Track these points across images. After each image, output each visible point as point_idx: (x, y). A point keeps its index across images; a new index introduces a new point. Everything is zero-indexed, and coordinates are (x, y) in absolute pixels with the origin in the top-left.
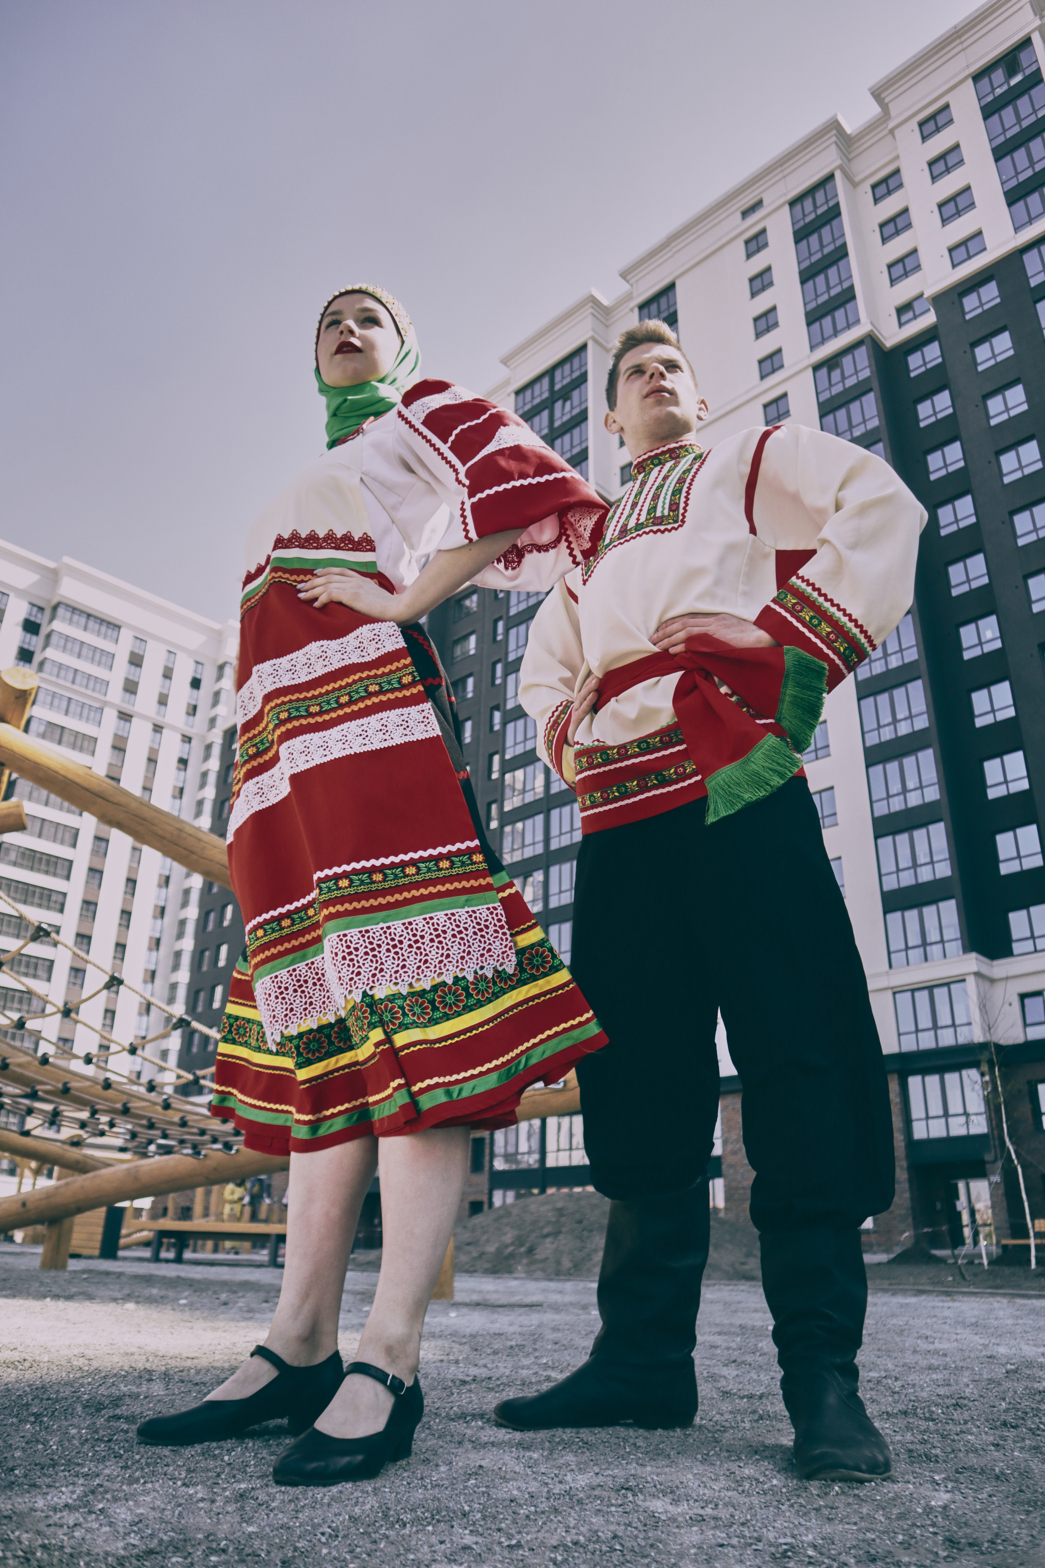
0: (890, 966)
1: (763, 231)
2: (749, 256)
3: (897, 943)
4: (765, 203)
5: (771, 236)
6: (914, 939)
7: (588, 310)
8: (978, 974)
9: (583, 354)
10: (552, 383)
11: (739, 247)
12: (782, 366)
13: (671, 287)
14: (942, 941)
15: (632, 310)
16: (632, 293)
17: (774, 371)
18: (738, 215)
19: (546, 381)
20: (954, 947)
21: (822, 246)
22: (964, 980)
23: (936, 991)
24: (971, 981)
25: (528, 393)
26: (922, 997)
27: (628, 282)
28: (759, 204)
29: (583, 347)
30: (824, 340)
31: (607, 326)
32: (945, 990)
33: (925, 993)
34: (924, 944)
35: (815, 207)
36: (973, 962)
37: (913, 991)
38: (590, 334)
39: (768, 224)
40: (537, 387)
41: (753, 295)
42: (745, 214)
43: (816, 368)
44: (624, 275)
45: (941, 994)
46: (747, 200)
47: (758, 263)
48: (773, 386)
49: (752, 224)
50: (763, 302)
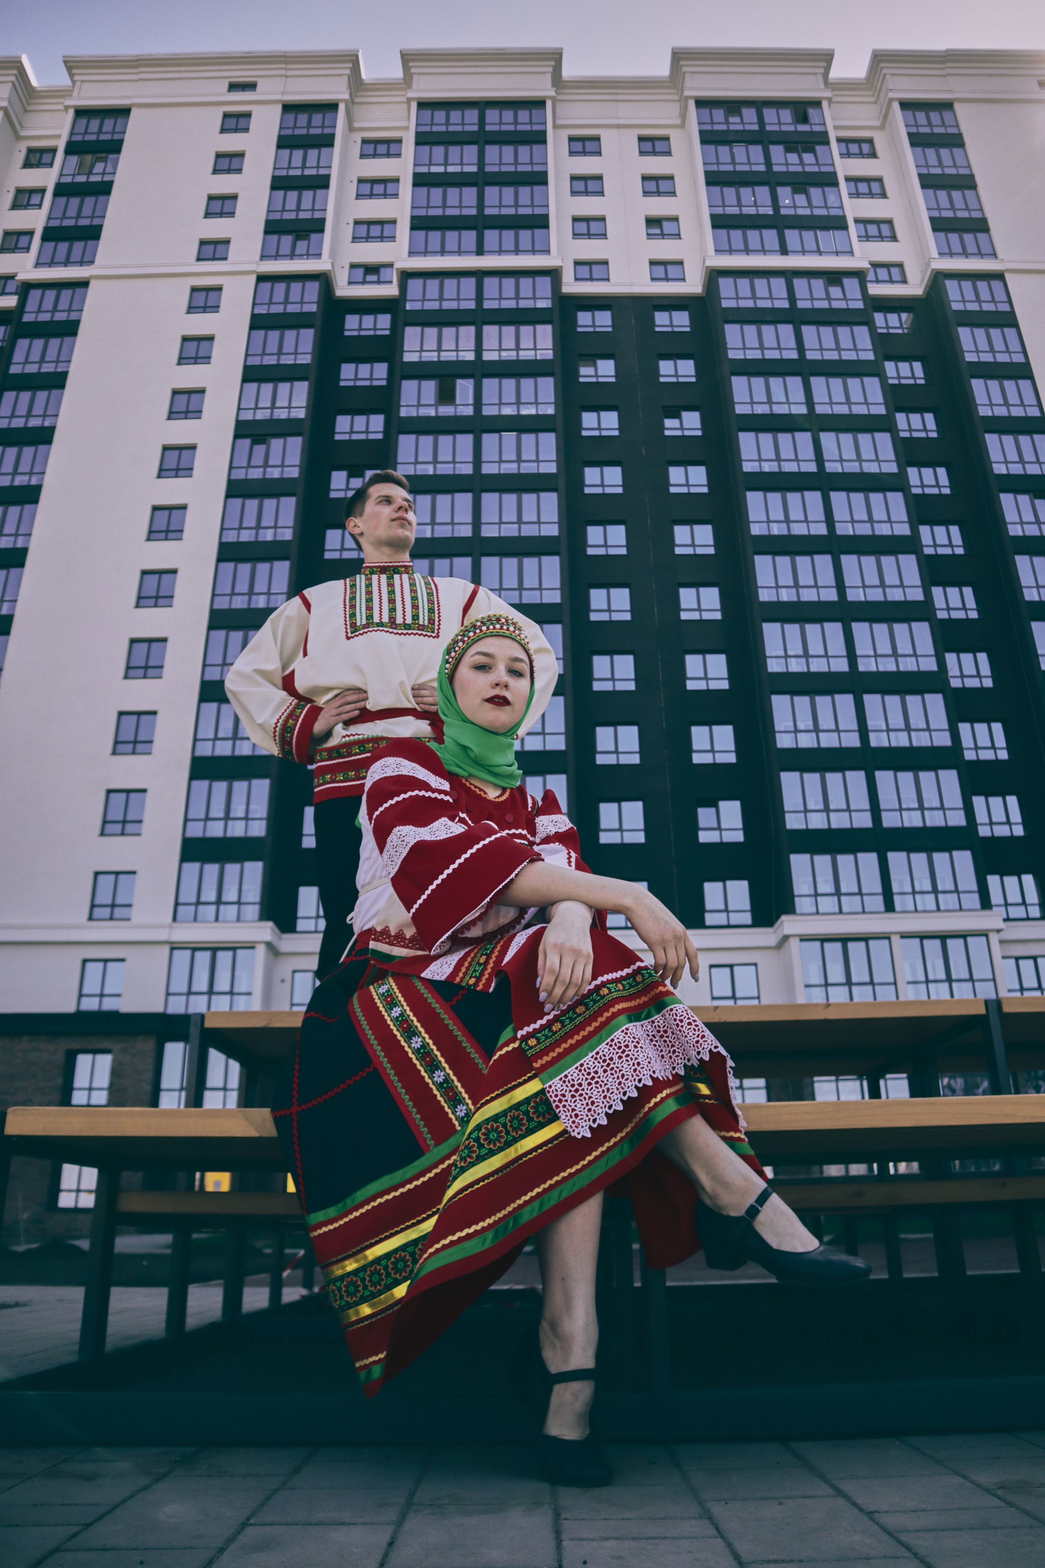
0: (175, 919)
1: (248, 115)
2: (224, 130)
3: (188, 895)
4: (259, 88)
5: (253, 124)
6: (210, 895)
8: (269, 945)
11: (216, 117)
12: (224, 258)
13: (124, 112)
14: (239, 903)
15: (67, 108)
16: (72, 91)
17: (214, 259)
18: (225, 84)
20: (252, 911)
21: (304, 165)
22: (253, 948)
23: (221, 955)
24: (261, 950)
26: (203, 958)
27: (72, 76)
28: (251, 86)
30: (277, 256)
32: (230, 954)
33: (207, 955)
34: (219, 902)
35: (309, 125)
36: (266, 931)
37: (194, 950)
39: (256, 111)
41: (216, 171)
42: (234, 87)
43: (262, 278)
44: (71, 65)
45: (224, 958)
46: (242, 74)
47: (232, 142)
48: (209, 273)
49: (238, 101)
50: (225, 184)
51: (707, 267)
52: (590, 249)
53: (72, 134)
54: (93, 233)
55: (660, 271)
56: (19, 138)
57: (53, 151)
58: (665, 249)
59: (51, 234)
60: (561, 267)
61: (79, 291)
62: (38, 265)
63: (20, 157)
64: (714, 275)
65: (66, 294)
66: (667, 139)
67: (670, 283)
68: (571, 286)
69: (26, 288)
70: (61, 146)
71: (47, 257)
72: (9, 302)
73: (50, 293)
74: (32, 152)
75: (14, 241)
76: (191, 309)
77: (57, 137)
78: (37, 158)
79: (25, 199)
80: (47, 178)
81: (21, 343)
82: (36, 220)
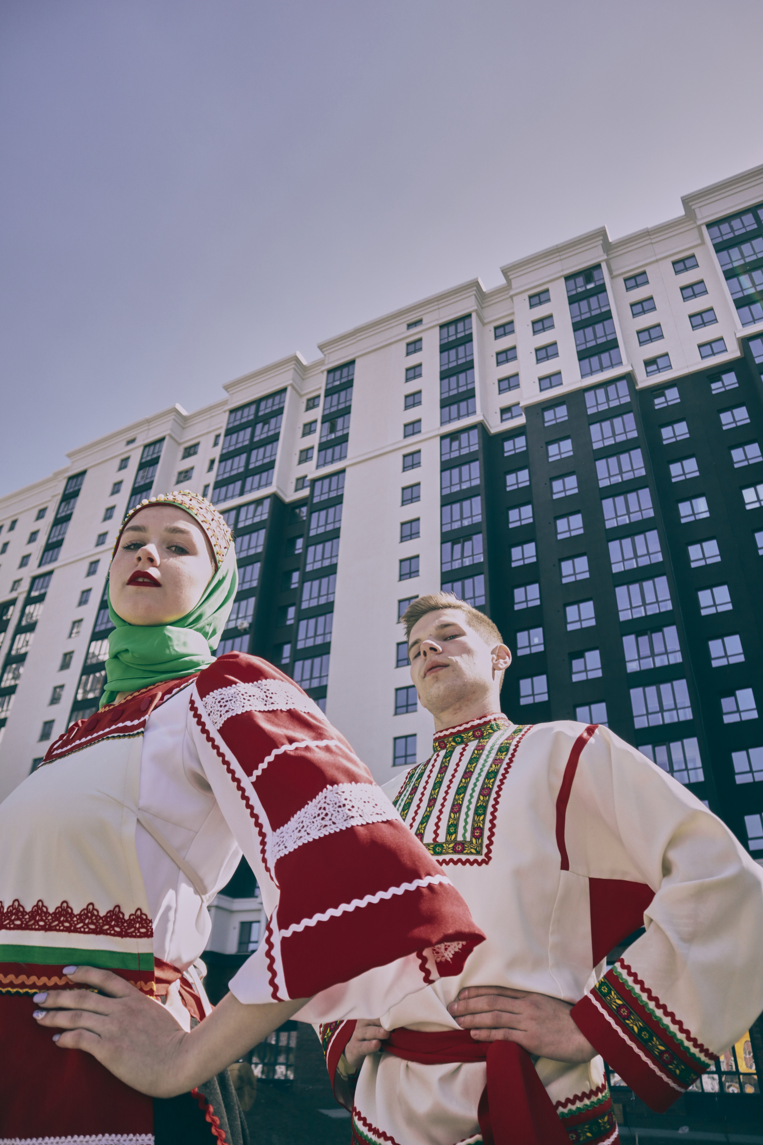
1: (420, 340)
2: (408, 354)
4: (424, 322)
5: (425, 344)
7: (292, 365)
9: (283, 395)
10: (257, 410)
11: (402, 347)
12: (419, 431)
13: (352, 362)
15: (322, 372)
16: (324, 360)
17: (413, 434)
18: (405, 326)
19: (253, 408)
21: (457, 359)
25: (239, 413)
27: (323, 352)
28: (419, 322)
29: (284, 390)
30: (450, 420)
31: (303, 379)
35: (457, 333)
38: (290, 382)
39: (424, 336)
40: (246, 411)
41: (407, 380)
42: (410, 326)
43: (443, 437)
44: (321, 347)
46: (413, 317)
47: (413, 360)
48: (412, 443)
49: (414, 334)
50: (413, 386)
51: (738, 339)
52: (653, 350)
53: (327, 384)
54: (344, 439)
55: (707, 350)
56: (301, 396)
57: (318, 396)
58: (707, 333)
59: (323, 447)
60: (632, 371)
61: (341, 476)
62: (318, 467)
63: (304, 406)
64: (745, 342)
65: (335, 479)
66: (693, 256)
67: (717, 356)
68: (644, 381)
69: (314, 481)
70: (322, 393)
71: (322, 462)
72: (305, 492)
73: (326, 482)
74: (309, 400)
75: (305, 456)
76: (405, 469)
77: (320, 388)
78: (311, 404)
79: (308, 429)
80: (317, 413)
81: (315, 516)
82: (314, 440)
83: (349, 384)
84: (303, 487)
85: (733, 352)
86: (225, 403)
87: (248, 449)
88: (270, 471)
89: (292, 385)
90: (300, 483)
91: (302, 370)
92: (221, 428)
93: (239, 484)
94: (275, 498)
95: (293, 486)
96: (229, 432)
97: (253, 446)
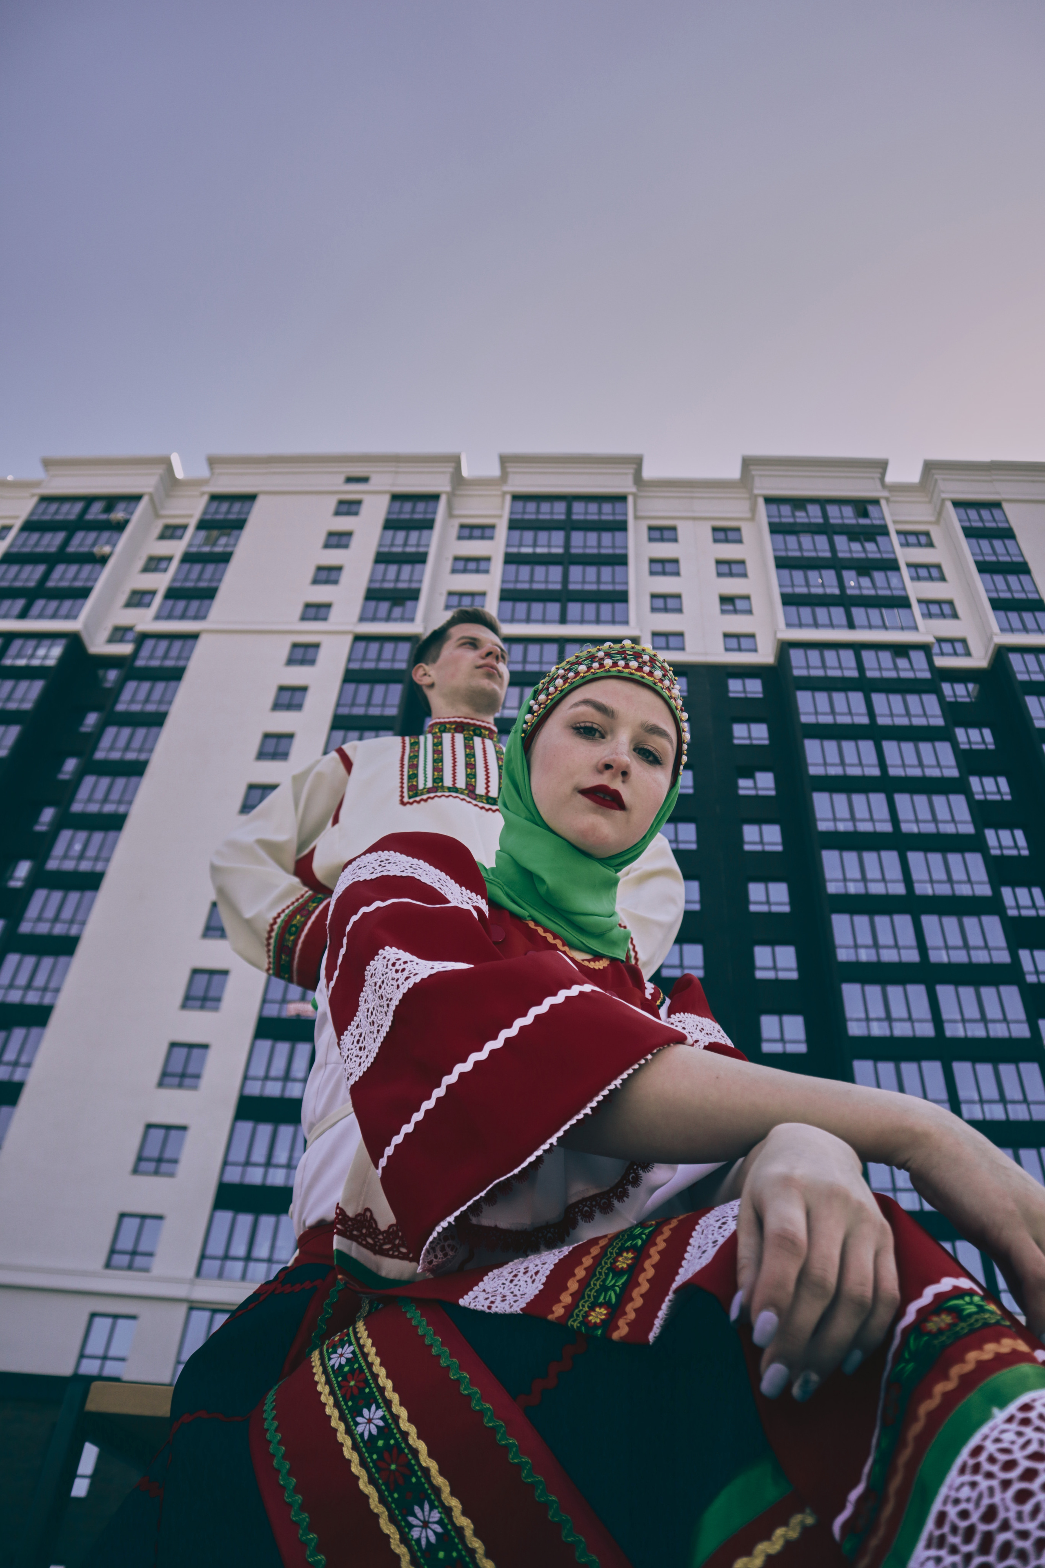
0: (198, 1274)
1: (359, 503)
2: (337, 513)
3: (216, 1248)
4: (371, 481)
5: (364, 509)
6: (239, 1249)
7: (160, 470)
9: (133, 503)
10: (85, 511)
11: (331, 503)
12: (325, 619)
13: (251, 498)
15: (203, 494)
16: (210, 480)
17: (315, 619)
18: (341, 478)
19: (78, 507)
21: (405, 544)
25: (55, 505)
27: (211, 469)
28: (365, 480)
29: (137, 498)
30: (374, 619)
31: (170, 495)
34: (248, 1257)
35: (413, 512)
38: (150, 490)
39: (366, 499)
40: (66, 507)
41: (326, 546)
42: (350, 480)
43: (358, 638)
44: (213, 462)
46: (357, 470)
47: (343, 523)
48: (310, 631)
49: (353, 491)
50: (333, 557)
51: (779, 639)
52: (666, 622)
53: (204, 513)
54: (209, 594)
55: (733, 643)
56: (157, 516)
57: (185, 527)
58: (738, 623)
59: (172, 594)
60: (640, 636)
61: (190, 642)
62: (158, 617)
63: (157, 530)
64: (784, 647)
65: (178, 644)
66: (738, 530)
67: (743, 654)
69: (143, 638)
70: (193, 523)
71: (165, 613)
72: (126, 649)
73: (163, 644)
74: (167, 527)
75: (138, 599)
76: (291, 662)
77: (191, 516)
78: (171, 532)
79: (154, 564)
80: (176, 548)
81: (131, 686)
82: (161, 582)
83: (239, 525)
84: (121, 640)
85: (765, 655)
86: (37, 484)
87: (51, 560)
88: (79, 602)
89: (151, 495)
90: (119, 633)
91: (170, 483)
92: (16, 517)
93: (20, 603)
94: (74, 642)
95: (105, 634)
96: (29, 526)
97: (61, 557)
